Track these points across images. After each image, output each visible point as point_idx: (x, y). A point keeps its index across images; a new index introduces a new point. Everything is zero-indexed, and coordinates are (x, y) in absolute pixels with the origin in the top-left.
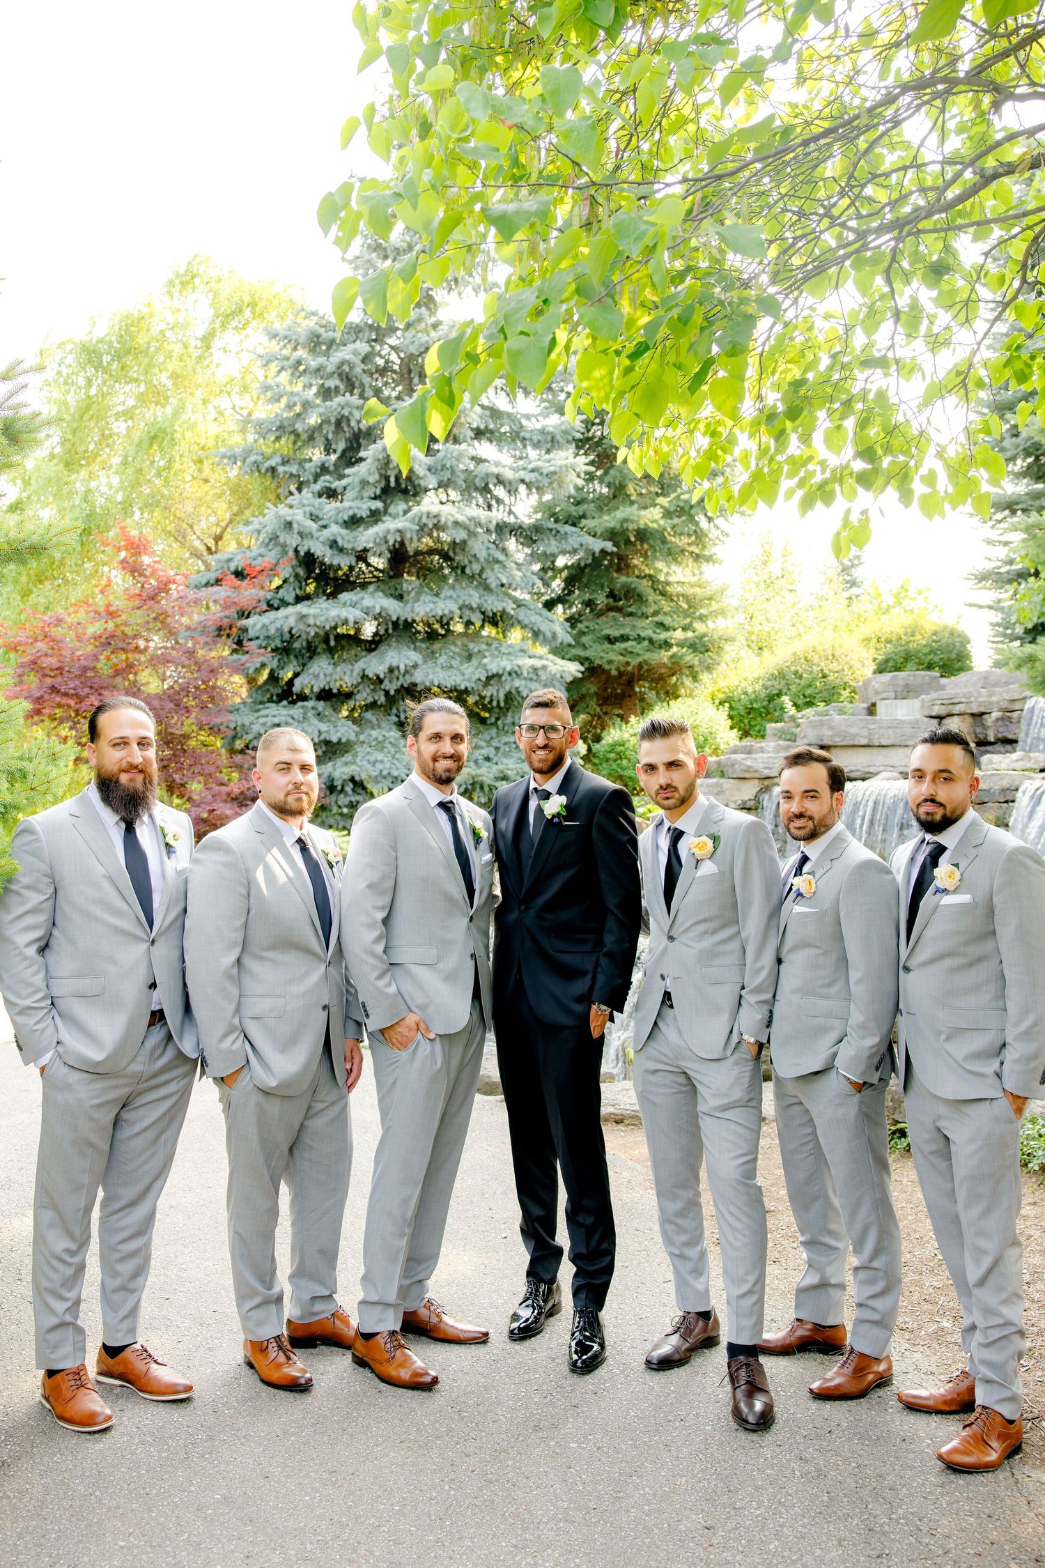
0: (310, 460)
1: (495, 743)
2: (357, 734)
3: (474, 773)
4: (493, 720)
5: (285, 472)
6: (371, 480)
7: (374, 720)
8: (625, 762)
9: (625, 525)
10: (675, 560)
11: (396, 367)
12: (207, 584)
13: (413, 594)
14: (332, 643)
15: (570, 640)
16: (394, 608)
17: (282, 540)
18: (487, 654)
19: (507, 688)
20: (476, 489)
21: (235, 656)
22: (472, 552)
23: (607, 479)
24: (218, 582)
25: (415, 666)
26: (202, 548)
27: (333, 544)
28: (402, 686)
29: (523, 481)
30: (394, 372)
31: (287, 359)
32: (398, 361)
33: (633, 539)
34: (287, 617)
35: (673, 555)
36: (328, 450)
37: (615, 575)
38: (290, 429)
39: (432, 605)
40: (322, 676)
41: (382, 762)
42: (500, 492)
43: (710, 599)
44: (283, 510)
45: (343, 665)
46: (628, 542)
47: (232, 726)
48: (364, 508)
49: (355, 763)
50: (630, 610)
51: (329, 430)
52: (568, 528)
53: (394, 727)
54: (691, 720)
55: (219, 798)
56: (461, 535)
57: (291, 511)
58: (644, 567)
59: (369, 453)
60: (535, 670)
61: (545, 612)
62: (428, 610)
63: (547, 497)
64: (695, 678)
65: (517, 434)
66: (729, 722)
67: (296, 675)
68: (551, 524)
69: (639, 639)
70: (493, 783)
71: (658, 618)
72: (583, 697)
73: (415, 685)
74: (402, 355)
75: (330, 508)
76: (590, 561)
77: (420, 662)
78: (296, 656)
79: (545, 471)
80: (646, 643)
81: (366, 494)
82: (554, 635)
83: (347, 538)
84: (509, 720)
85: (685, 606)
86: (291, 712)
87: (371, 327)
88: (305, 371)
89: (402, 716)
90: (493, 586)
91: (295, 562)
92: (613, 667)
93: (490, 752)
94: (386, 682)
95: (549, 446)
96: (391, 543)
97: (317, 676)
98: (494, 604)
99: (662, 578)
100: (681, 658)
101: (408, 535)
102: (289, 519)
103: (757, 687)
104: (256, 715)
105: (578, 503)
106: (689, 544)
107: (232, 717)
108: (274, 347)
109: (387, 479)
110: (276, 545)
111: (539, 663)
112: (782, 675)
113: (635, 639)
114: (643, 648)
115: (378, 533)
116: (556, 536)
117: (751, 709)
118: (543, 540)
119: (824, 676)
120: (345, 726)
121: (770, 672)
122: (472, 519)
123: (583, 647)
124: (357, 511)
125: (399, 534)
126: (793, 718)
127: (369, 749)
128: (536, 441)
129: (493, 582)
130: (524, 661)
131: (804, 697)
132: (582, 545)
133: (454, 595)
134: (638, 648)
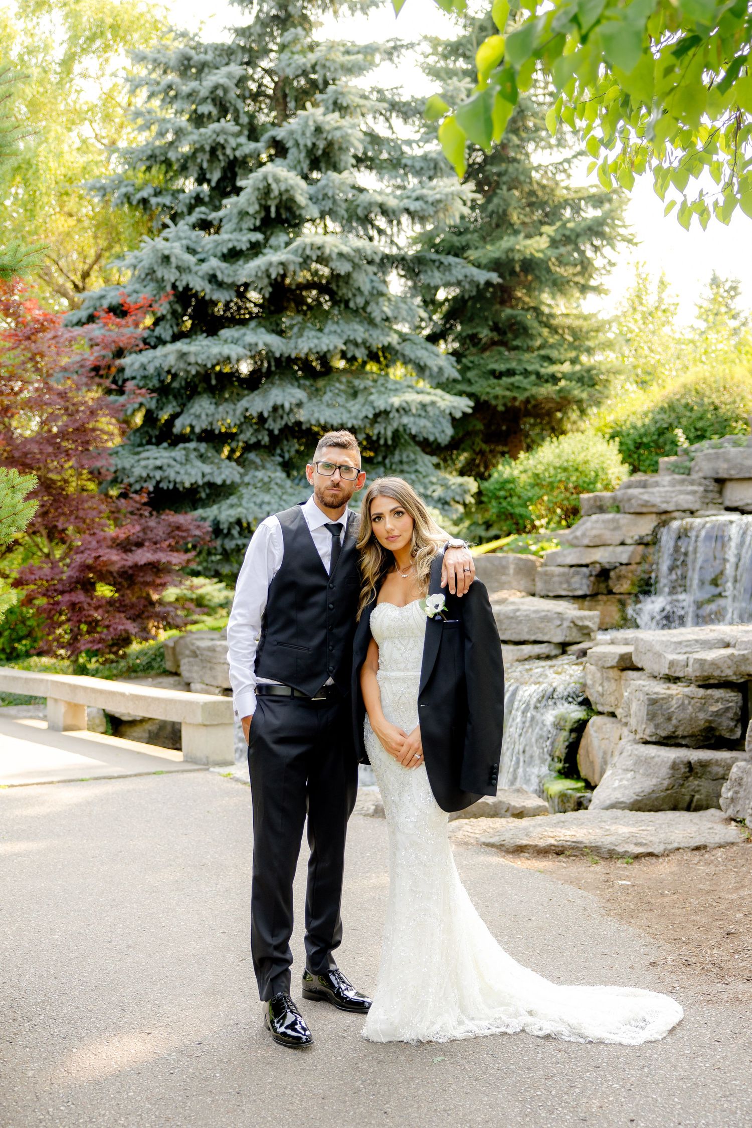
0: (184, 191)
2: (242, 476)
4: (380, 459)
5: (158, 204)
6: (251, 211)
7: (258, 460)
8: (515, 500)
9: (511, 255)
10: (561, 291)
11: (270, 92)
12: (80, 323)
13: (296, 329)
14: (214, 382)
15: (456, 375)
16: (276, 345)
17: (159, 274)
18: (373, 390)
19: (395, 425)
20: (359, 219)
21: (112, 398)
22: (356, 285)
23: (491, 207)
24: (91, 319)
25: (299, 405)
26: (70, 286)
27: (213, 278)
28: (286, 425)
29: (407, 211)
30: (268, 96)
31: (158, 83)
32: (272, 85)
33: (518, 269)
34: (165, 356)
35: (559, 286)
36: (200, 180)
37: (498, 307)
38: (163, 158)
39: (316, 341)
40: (203, 417)
41: (269, 503)
42: (381, 222)
43: (596, 331)
44: (159, 243)
45: (225, 404)
46: (513, 273)
47: (113, 469)
48: (243, 240)
49: (240, 505)
50: (515, 343)
51: (203, 159)
52: (451, 259)
53: (279, 468)
54: (583, 455)
55: (104, 544)
56: (343, 268)
57: (168, 244)
58: (527, 299)
59: (249, 183)
60: (424, 406)
61: (429, 345)
62: (312, 345)
63: (429, 227)
64: (583, 412)
65: (398, 161)
66: (620, 457)
67: (174, 417)
68: (434, 256)
69: (526, 373)
71: (542, 352)
72: (468, 434)
73: (299, 424)
74: (276, 79)
75: (207, 240)
76: (474, 293)
77: (305, 399)
78: (175, 397)
79: (430, 199)
80: (533, 378)
81: (245, 226)
82: (441, 369)
83: (225, 271)
84: (397, 458)
85: (570, 339)
86: (173, 454)
87: (243, 49)
88: (176, 96)
89: (287, 456)
90: (378, 320)
91: (172, 298)
92: (499, 403)
94: (270, 421)
95: (431, 173)
96: (273, 276)
97: (198, 417)
98: (379, 339)
99: (546, 310)
100: (569, 392)
101: (291, 268)
102: (166, 252)
103: (647, 421)
104: (137, 457)
105: (460, 234)
106: (575, 275)
107: (114, 461)
108: (142, 71)
109: (267, 209)
110: (152, 280)
111: (427, 399)
112: (672, 408)
113: (521, 374)
114: (529, 383)
115: (259, 267)
116: (438, 268)
117: (641, 444)
118: (426, 271)
119: (716, 409)
120: (227, 467)
121: (660, 405)
122: (358, 251)
123: (469, 382)
124: (236, 244)
125: (281, 267)
126: (686, 452)
127: (254, 491)
128: (418, 168)
129: (377, 316)
130: (411, 397)
131: (696, 430)
132: (466, 276)
133: (339, 331)
134: (524, 382)
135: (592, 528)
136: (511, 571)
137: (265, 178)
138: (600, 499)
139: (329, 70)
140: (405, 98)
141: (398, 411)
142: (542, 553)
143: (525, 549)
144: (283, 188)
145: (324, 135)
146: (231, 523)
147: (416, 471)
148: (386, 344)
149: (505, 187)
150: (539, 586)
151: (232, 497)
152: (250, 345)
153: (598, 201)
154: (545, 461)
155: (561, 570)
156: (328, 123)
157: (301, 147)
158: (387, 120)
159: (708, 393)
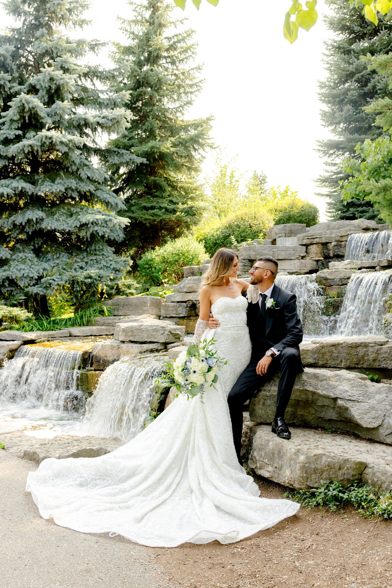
1: (86, 260)
2: (11, 256)
3: (73, 275)
4: (85, 248)
6: (15, 118)
7: (21, 248)
8: (153, 269)
9: (153, 150)
10: (179, 170)
11: (32, 63)
13: (40, 181)
15: (125, 208)
16: (29, 188)
18: (80, 213)
19: (91, 231)
20: (74, 127)
22: (72, 160)
23: (144, 127)
25: (42, 220)
28: (35, 229)
29: (98, 124)
33: (157, 158)
35: (178, 168)
37: (148, 176)
39: (50, 187)
41: (24, 269)
42: (87, 130)
43: (195, 189)
46: (155, 159)
48: (12, 134)
49: (9, 270)
50: (156, 194)
52: (124, 151)
53: (32, 252)
54: (186, 248)
58: (163, 173)
59: (14, 103)
60: (105, 222)
61: (115, 195)
62: (49, 190)
63: (114, 136)
64: (188, 228)
65: (96, 100)
66: (205, 249)
68: (116, 149)
69: (161, 208)
70: (83, 280)
71: (169, 199)
72: (133, 238)
73: (41, 230)
76: (136, 169)
77: (44, 217)
79: (110, 118)
80: (164, 210)
81: (13, 127)
82: (117, 205)
84: (93, 248)
85: (183, 193)
87: (17, 39)
89: (37, 246)
90: (84, 178)
92: (148, 222)
93: (83, 264)
94: (27, 227)
95: (113, 107)
96: (26, 152)
98: (84, 188)
99: (172, 179)
100: (181, 218)
101: (36, 148)
103: (218, 233)
105: (130, 139)
106: (185, 162)
109: (24, 118)
111: (107, 218)
112: (230, 226)
113: (158, 208)
114: (162, 213)
115: (18, 147)
116: (117, 155)
117: (216, 243)
118: (110, 156)
119: (251, 227)
120: (3, 250)
121: (225, 225)
122: (70, 141)
123: (133, 212)
124: (8, 136)
125: (30, 147)
126: (236, 247)
127: (17, 263)
128: (106, 104)
129: (84, 176)
130: (99, 217)
131: (241, 237)
132: (131, 160)
133: (63, 183)
134: (160, 213)
135: (188, 283)
136: (149, 305)
137: (21, 101)
138: (193, 269)
139: (59, 50)
140: (101, 69)
141: (92, 224)
142: (165, 296)
143: (156, 294)
144: (31, 106)
145: (55, 82)
146: (4, 279)
147: (103, 254)
148: (88, 190)
149: (150, 117)
150: (163, 313)
151: (5, 266)
152: (15, 188)
153: (196, 126)
154: (168, 251)
155: (173, 304)
156: (57, 76)
157: (43, 88)
158: (92, 80)
159: (247, 219)
